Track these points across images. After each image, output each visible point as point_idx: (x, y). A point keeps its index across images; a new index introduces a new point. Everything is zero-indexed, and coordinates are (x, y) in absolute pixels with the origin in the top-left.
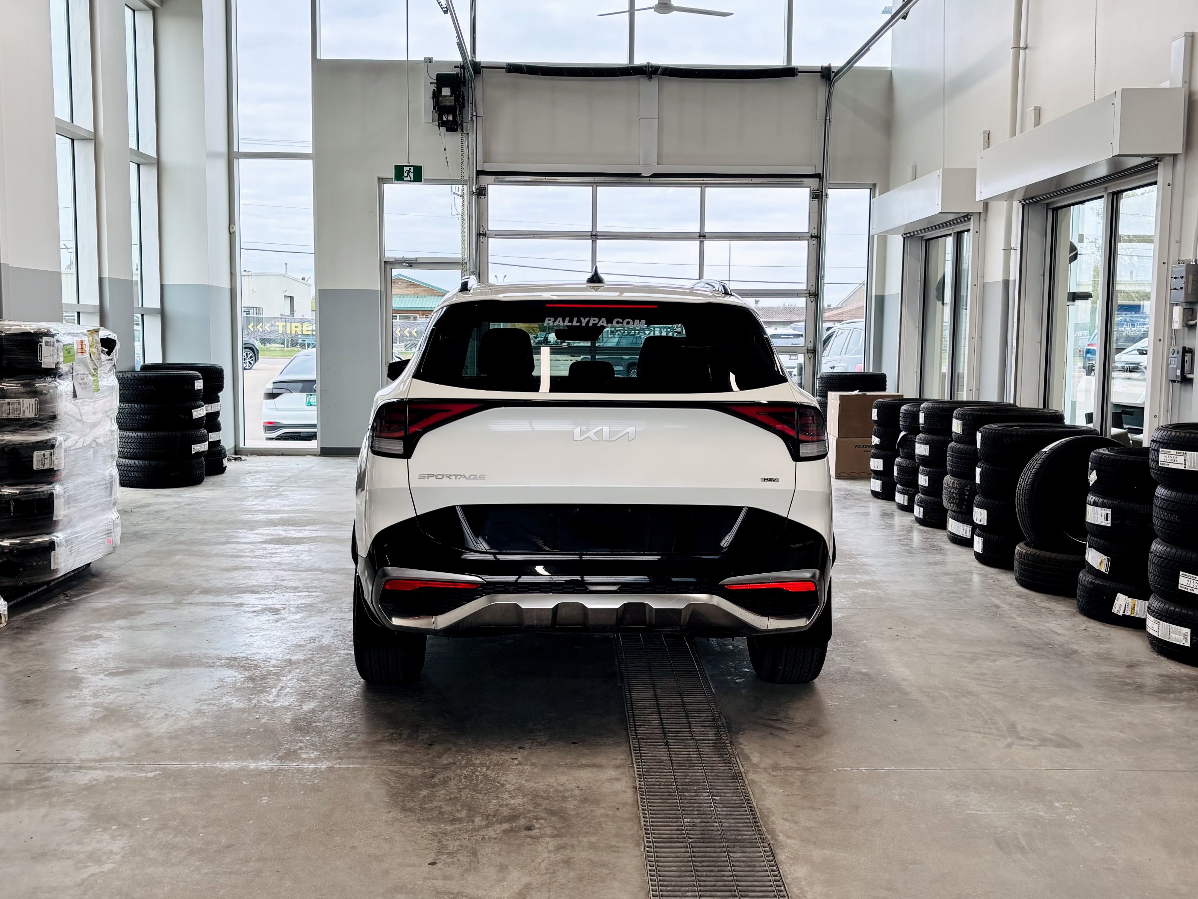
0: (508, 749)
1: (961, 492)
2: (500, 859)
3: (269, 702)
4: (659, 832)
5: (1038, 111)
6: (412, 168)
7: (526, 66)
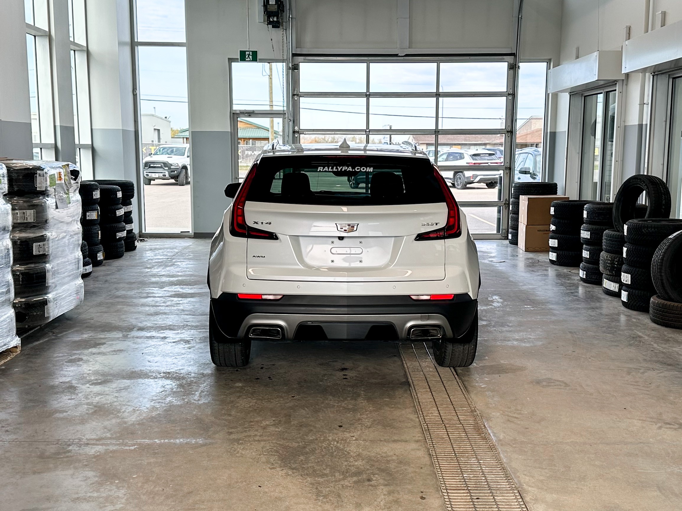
0: (348, 430)
1: (612, 263)
2: (355, 499)
3: (196, 401)
4: (449, 483)
5: (664, 14)
6: (251, 52)
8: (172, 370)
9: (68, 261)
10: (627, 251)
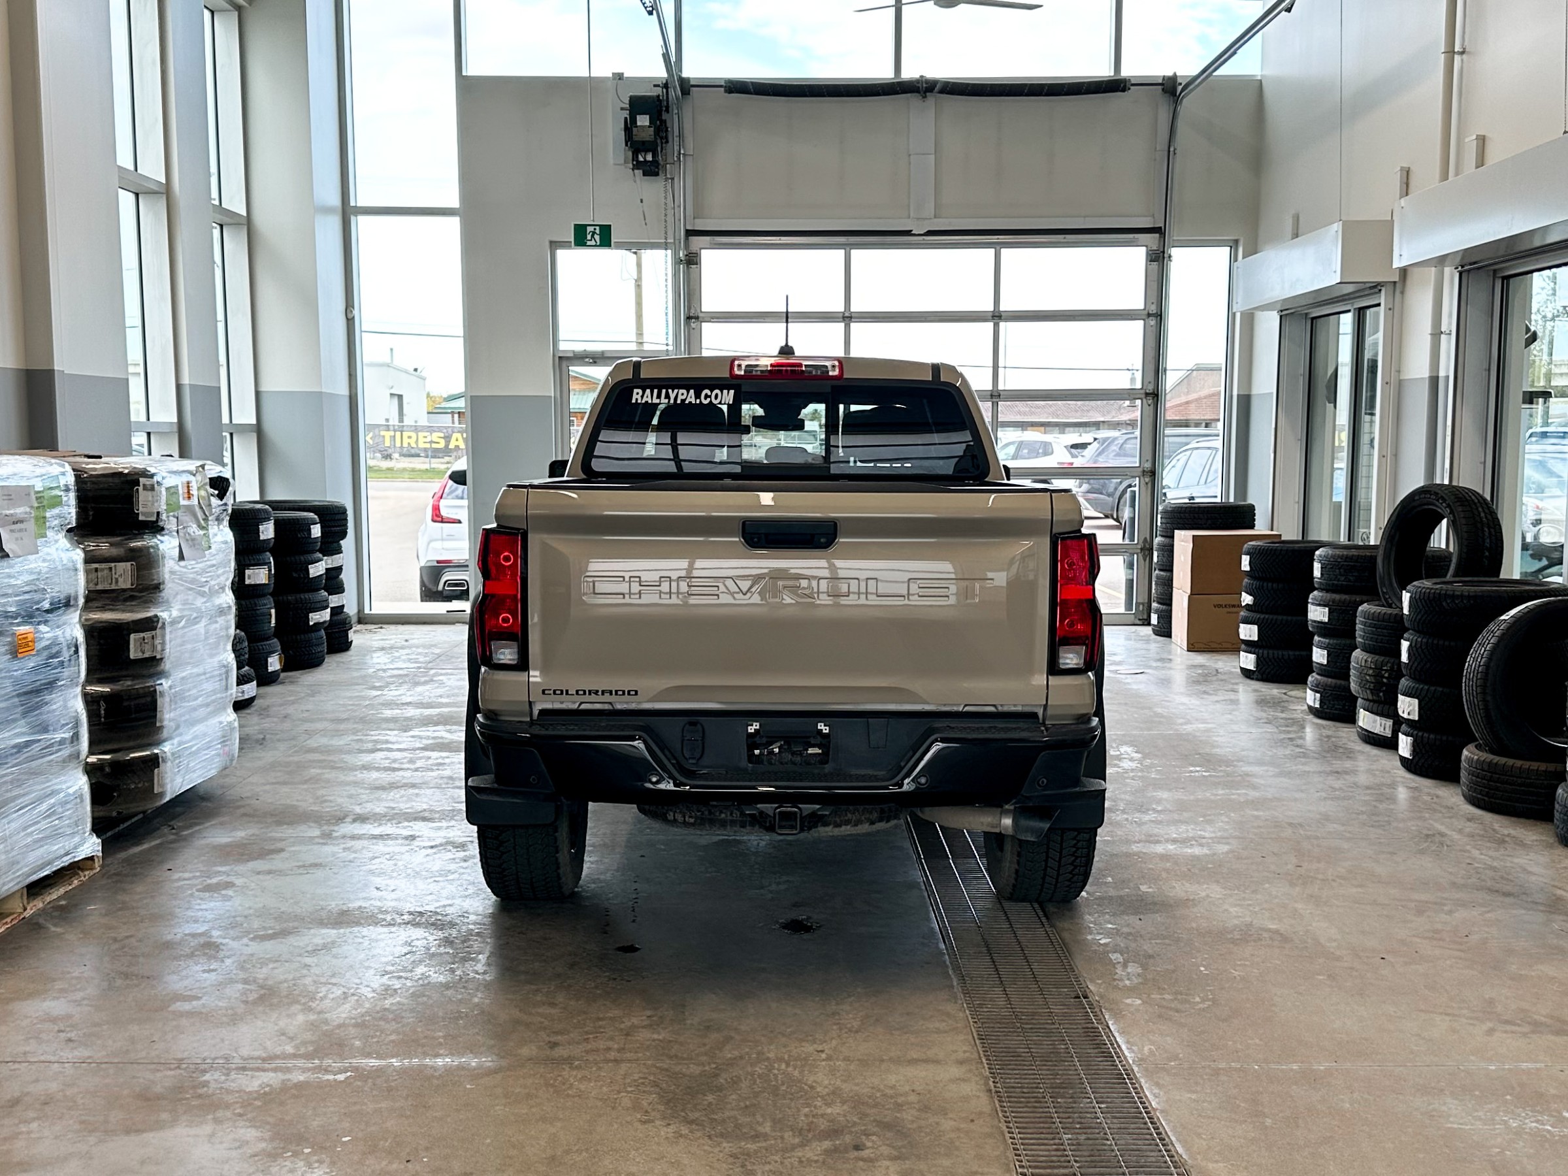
0: (810, 1038)
1: (1378, 675)
3: (480, 974)
4: (1033, 1152)
5: (1482, 140)
6: (598, 228)
7: (752, 83)
8: (428, 908)
9: (205, 674)
10: (1410, 647)
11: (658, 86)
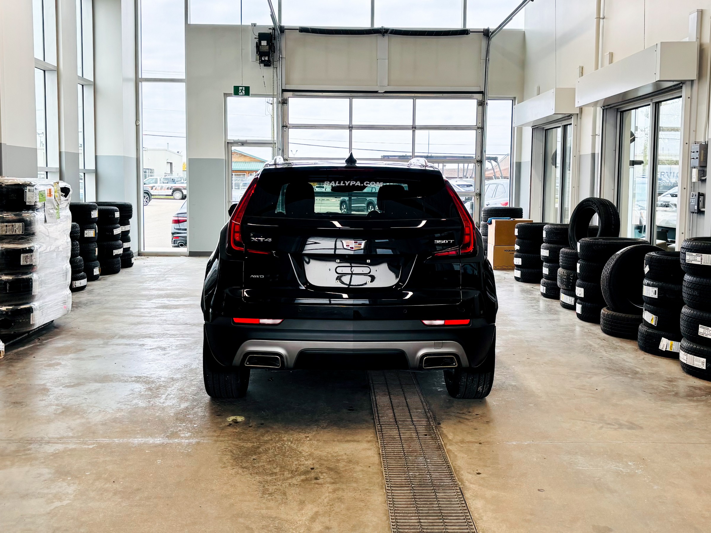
0: (304, 431)
1: (568, 278)
2: (300, 497)
3: (161, 403)
4: (394, 481)
5: (611, 54)
6: (244, 88)
7: (311, 28)
8: (144, 375)
9: (56, 273)
10: (581, 266)
11: (271, 29)
